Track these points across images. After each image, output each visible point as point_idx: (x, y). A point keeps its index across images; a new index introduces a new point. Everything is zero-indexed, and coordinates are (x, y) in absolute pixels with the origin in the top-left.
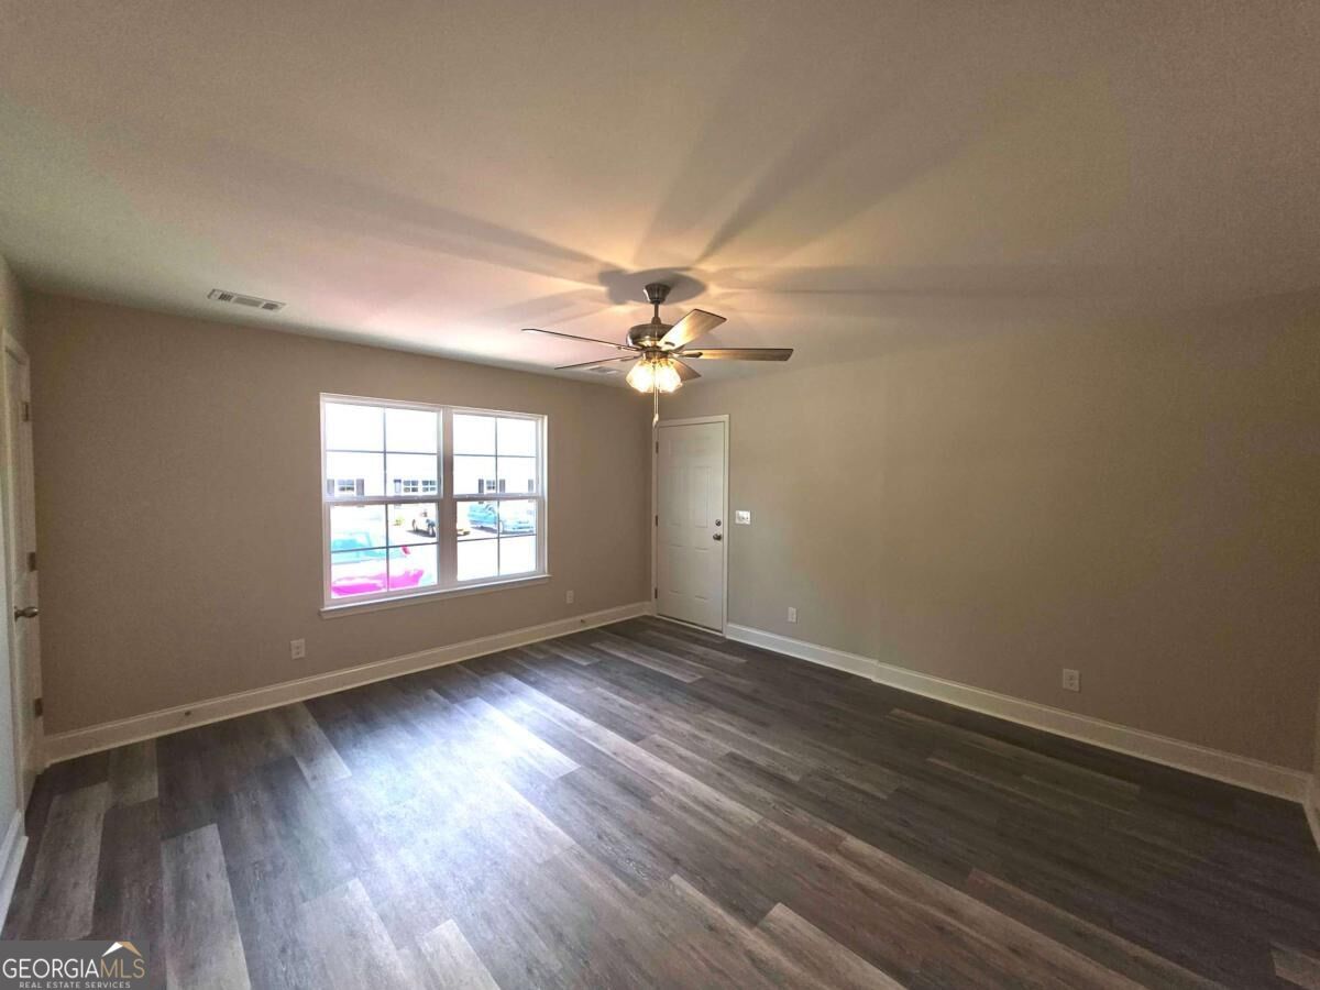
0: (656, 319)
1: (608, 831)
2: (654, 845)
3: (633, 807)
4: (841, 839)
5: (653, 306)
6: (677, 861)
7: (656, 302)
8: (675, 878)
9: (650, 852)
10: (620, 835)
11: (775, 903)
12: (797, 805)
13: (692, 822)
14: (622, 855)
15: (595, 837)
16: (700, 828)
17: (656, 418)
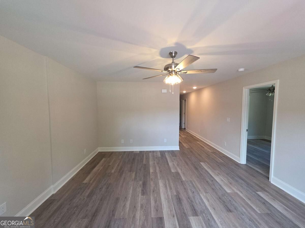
0: (173, 62)
1: (191, 193)
2: (183, 186)
3: (182, 194)
4: (152, 173)
6: (182, 182)
7: (173, 57)
8: (184, 180)
9: (185, 185)
10: (189, 190)
11: (173, 172)
12: (150, 178)
13: (172, 186)
14: (191, 187)
15: (195, 193)
16: (172, 184)
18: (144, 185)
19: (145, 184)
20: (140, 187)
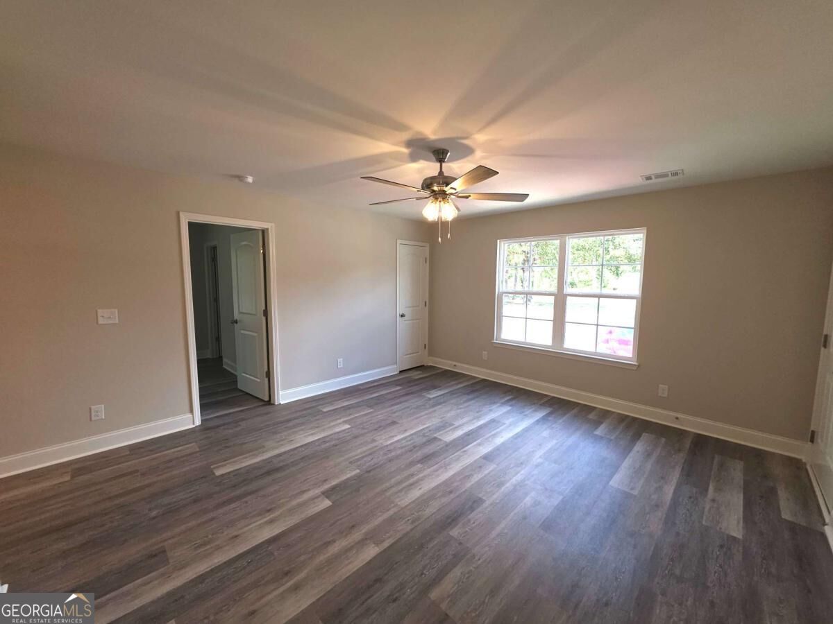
0: (441, 173)
4: (377, 544)
5: (439, 164)
7: (441, 161)
17: (440, 239)
18: (453, 520)
19: (449, 520)
20: (469, 521)
